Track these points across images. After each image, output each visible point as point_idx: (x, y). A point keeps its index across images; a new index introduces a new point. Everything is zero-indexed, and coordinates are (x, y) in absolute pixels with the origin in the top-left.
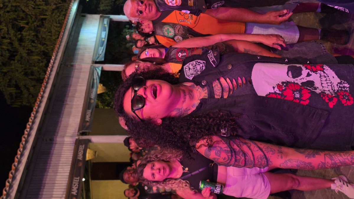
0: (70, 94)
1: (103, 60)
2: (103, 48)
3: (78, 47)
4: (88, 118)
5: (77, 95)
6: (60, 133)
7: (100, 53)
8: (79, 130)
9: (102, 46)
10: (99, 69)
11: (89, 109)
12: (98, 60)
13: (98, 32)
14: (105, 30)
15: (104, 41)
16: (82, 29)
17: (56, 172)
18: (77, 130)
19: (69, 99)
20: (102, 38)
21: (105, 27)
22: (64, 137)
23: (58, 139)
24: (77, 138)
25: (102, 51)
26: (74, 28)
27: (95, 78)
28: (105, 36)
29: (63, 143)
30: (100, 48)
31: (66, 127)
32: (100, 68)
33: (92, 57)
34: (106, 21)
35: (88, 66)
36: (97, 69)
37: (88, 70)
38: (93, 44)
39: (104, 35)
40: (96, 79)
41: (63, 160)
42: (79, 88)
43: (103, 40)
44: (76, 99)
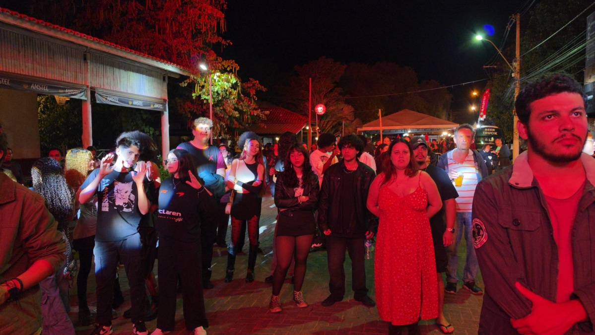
1: (98, 102)
2: (117, 102)
7: (110, 99)
9: (120, 101)
10: (81, 96)
11: (13, 82)
12: (96, 95)
13: (141, 96)
15: (128, 104)
16: (144, 76)
20: (133, 101)
21: (150, 106)
26: (146, 67)
27: (67, 91)
28: (136, 105)
30: (118, 98)
32: (83, 98)
33: (102, 87)
34: (158, 107)
35: (86, 83)
36: (82, 94)
37: (80, 82)
38: (122, 90)
39: (138, 104)
40: (65, 93)
43: (130, 103)
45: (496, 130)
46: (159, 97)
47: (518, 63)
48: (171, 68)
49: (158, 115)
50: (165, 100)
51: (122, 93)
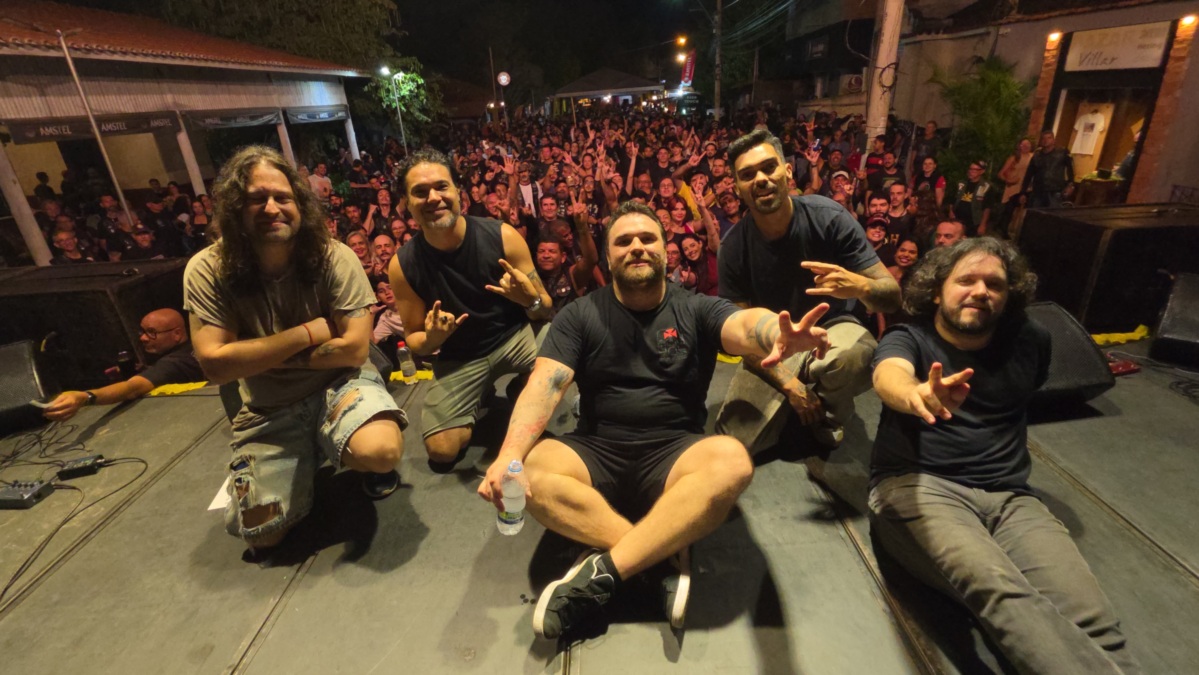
0: (232, 87)
1: (291, 122)
2: (307, 118)
3: (298, 83)
4: (208, 121)
5: (234, 97)
6: (175, 86)
7: (300, 117)
9: (309, 117)
10: (277, 120)
11: (222, 119)
12: (289, 116)
13: (324, 106)
14: (331, 115)
15: (316, 118)
16: (322, 83)
17: (120, 92)
18: (188, 109)
19: (225, 87)
20: (319, 115)
21: (334, 116)
22: (171, 92)
23: (165, 86)
24: (178, 112)
25: (302, 118)
27: (264, 117)
28: (323, 118)
29: (162, 93)
30: (306, 115)
31: (186, 93)
32: (279, 121)
33: (290, 106)
34: (341, 114)
35: (277, 105)
36: (276, 117)
37: (271, 105)
38: (307, 104)
39: (324, 116)
40: (262, 120)
41: (141, 99)
42: (243, 97)
43: (318, 117)
44: (227, 96)
45: (699, 97)
46: (338, 103)
47: (719, 17)
48: (350, 74)
49: (341, 123)
50: (346, 106)
51: (308, 107)
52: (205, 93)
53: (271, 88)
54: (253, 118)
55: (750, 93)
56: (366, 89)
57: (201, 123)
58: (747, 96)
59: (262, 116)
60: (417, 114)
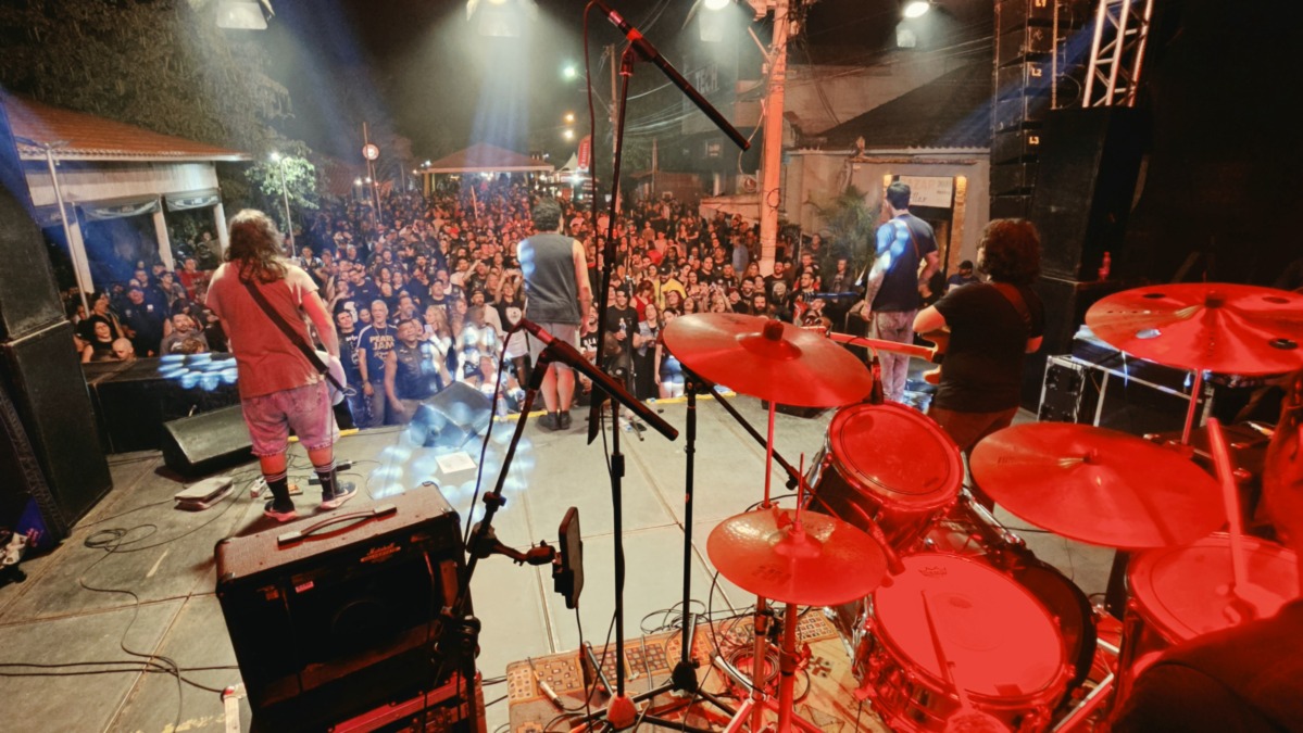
0: (116, 174)
3: (174, 167)
4: (100, 211)
5: (118, 184)
6: (69, 176)
7: (177, 204)
8: (83, 203)
9: (185, 203)
11: (110, 209)
12: (168, 203)
14: (205, 200)
15: (192, 204)
16: (195, 166)
18: (80, 200)
19: (110, 174)
22: (66, 183)
24: (73, 203)
25: (179, 205)
30: (183, 201)
31: (78, 183)
32: (157, 208)
33: (167, 192)
34: (214, 199)
35: (157, 191)
37: (152, 192)
38: (183, 189)
41: (41, 191)
42: (127, 184)
43: (193, 202)
44: (112, 185)
45: (596, 184)
46: (210, 186)
47: (615, 105)
48: (234, 158)
49: (212, 208)
50: (217, 189)
51: (185, 192)
52: (94, 182)
53: (151, 173)
54: (137, 207)
55: (650, 182)
56: (247, 173)
57: (92, 214)
58: (647, 185)
59: (143, 205)
60: (302, 200)
